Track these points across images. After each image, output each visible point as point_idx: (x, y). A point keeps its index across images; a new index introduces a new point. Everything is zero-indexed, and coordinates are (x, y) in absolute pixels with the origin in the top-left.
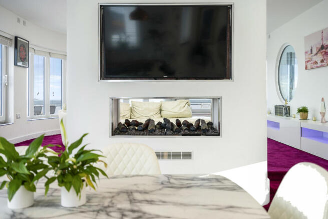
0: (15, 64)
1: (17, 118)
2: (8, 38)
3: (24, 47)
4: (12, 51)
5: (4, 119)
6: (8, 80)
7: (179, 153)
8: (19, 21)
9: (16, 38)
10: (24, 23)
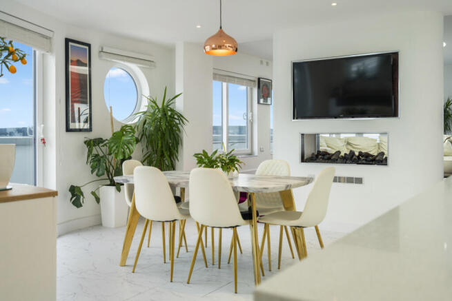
0: (259, 103)
1: (261, 151)
2: (251, 80)
3: (267, 86)
4: (255, 91)
5: (250, 152)
6: (252, 117)
7: (353, 178)
8: (262, 62)
9: (259, 79)
10: (267, 63)
